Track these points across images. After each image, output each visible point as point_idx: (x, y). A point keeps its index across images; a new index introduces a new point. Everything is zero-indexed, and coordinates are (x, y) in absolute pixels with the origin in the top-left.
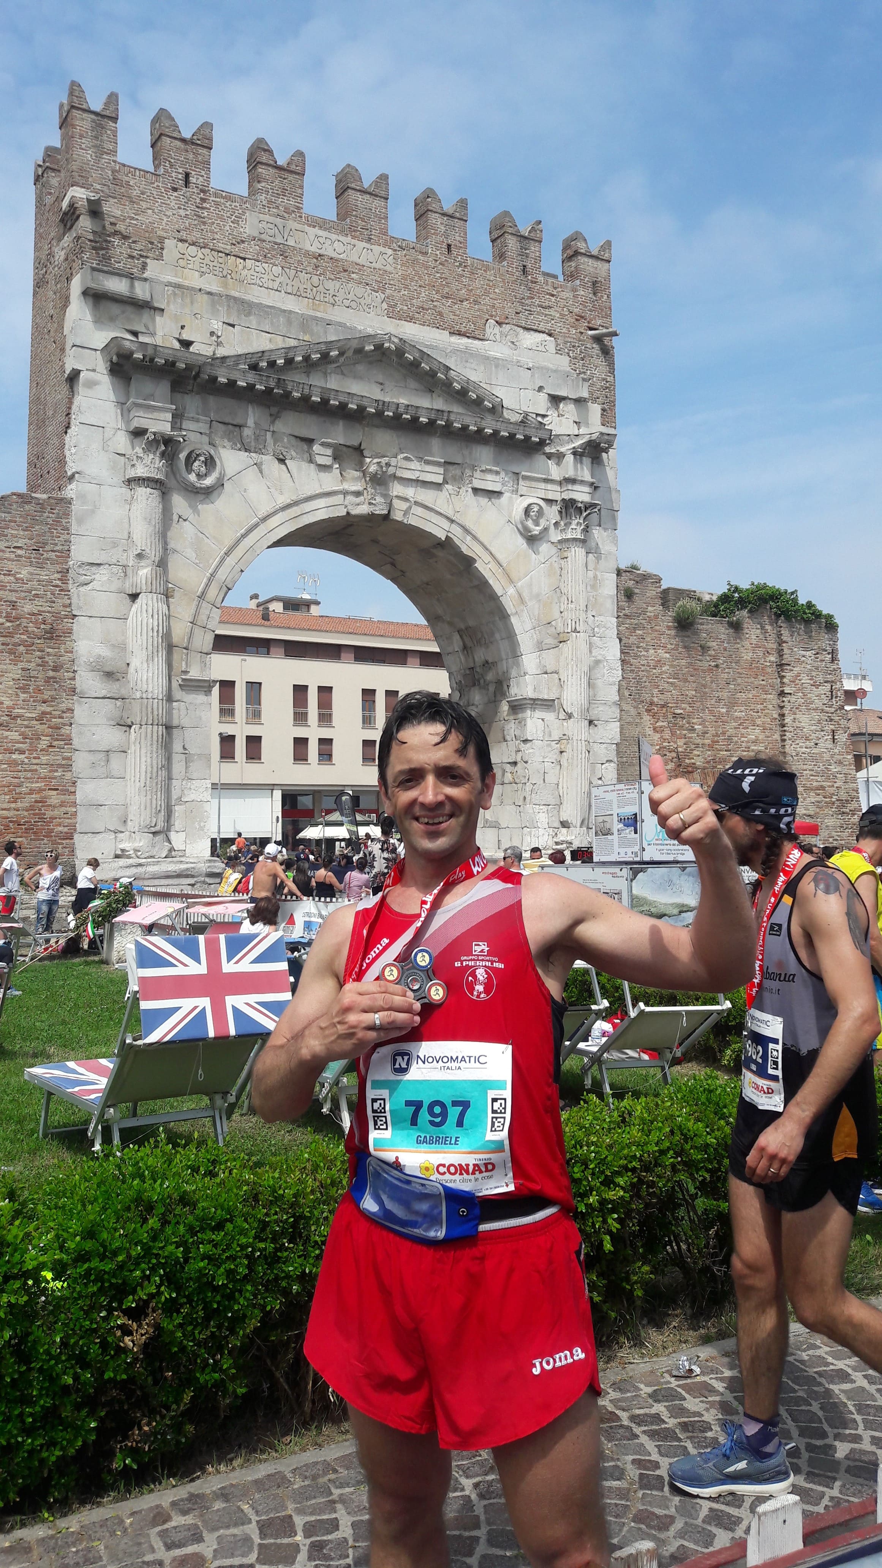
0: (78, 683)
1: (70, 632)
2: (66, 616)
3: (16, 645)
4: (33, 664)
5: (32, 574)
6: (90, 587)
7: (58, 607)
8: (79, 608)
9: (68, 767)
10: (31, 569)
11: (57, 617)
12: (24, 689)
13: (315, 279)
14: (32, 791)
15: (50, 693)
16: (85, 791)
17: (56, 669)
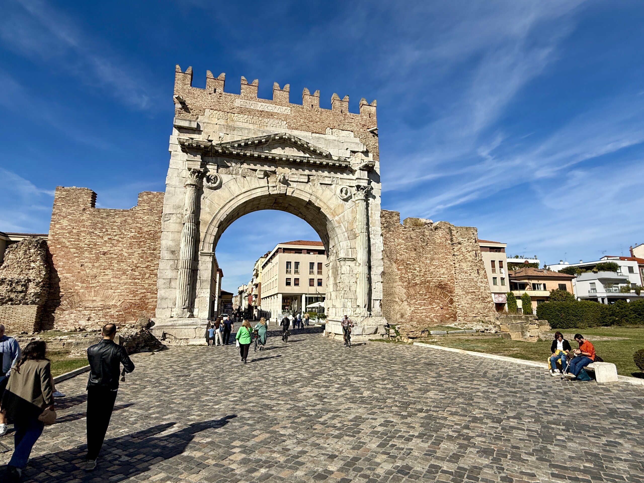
0: (161, 255)
1: (160, 237)
2: (159, 232)
3: (141, 242)
4: (146, 249)
5: (148, 218)
6: (169, 221)
7: (156, 229)
8: (164, 229)
9: (155, 285)
10: (148, 216)
11: (156, 232)
12: (142, 257)
13: (260, 119)
14: (141, 293)
15: (150, 258)
16: (161, 293)
17: (154, 250)
